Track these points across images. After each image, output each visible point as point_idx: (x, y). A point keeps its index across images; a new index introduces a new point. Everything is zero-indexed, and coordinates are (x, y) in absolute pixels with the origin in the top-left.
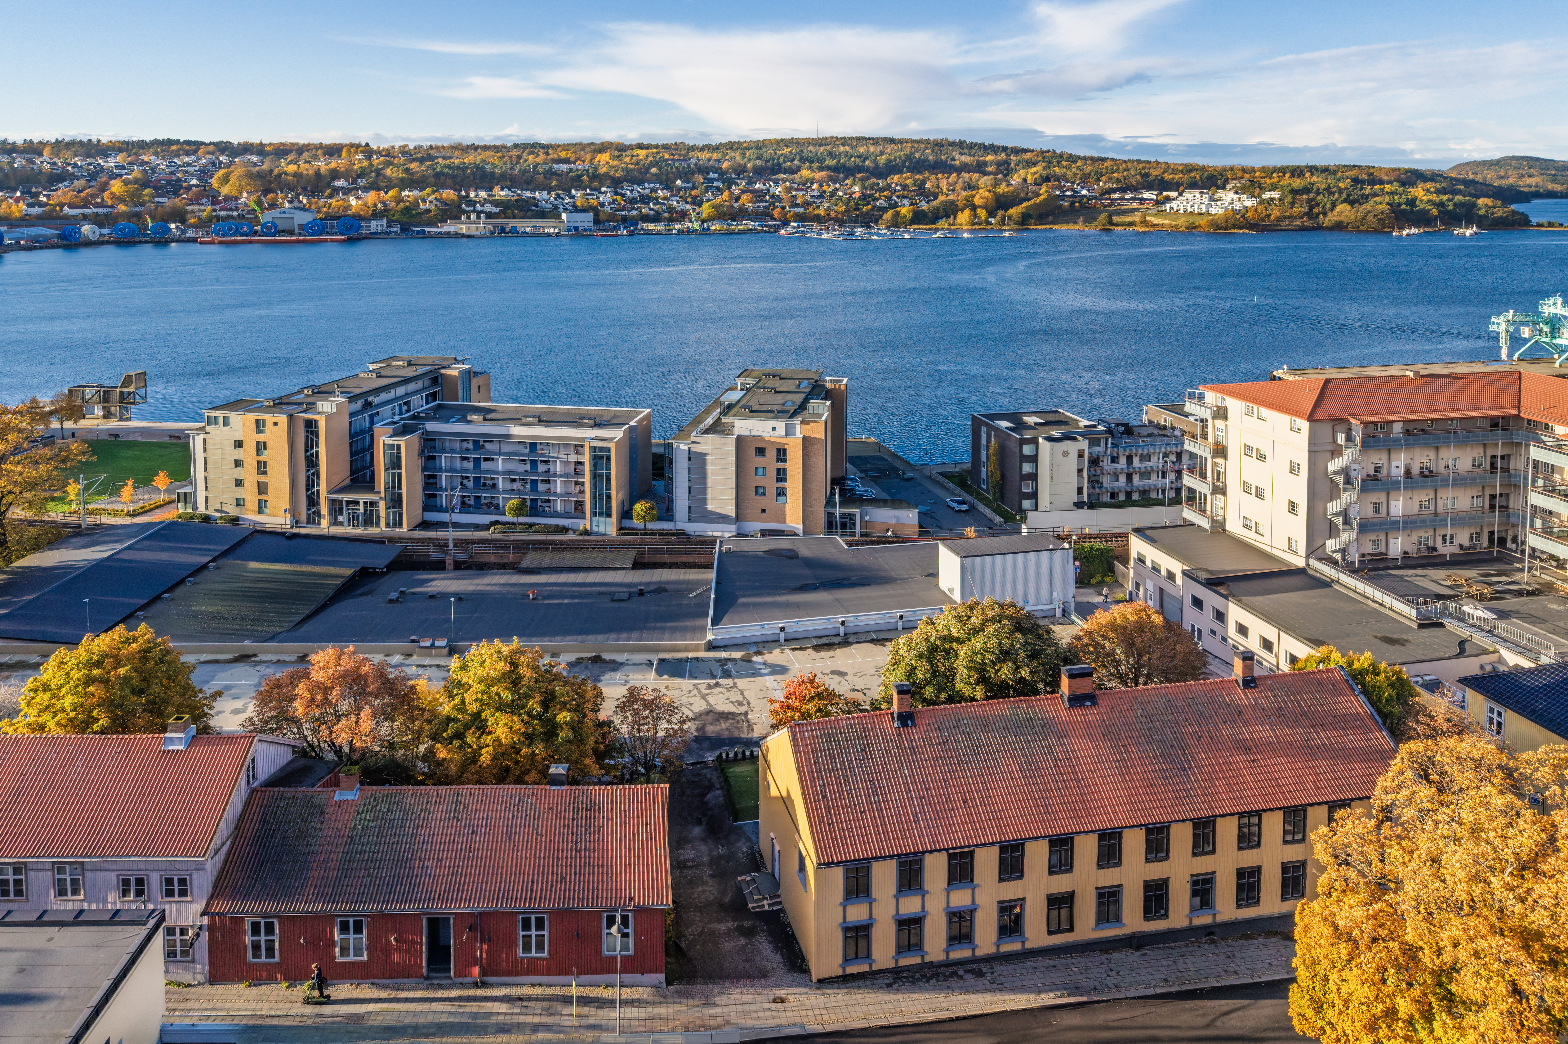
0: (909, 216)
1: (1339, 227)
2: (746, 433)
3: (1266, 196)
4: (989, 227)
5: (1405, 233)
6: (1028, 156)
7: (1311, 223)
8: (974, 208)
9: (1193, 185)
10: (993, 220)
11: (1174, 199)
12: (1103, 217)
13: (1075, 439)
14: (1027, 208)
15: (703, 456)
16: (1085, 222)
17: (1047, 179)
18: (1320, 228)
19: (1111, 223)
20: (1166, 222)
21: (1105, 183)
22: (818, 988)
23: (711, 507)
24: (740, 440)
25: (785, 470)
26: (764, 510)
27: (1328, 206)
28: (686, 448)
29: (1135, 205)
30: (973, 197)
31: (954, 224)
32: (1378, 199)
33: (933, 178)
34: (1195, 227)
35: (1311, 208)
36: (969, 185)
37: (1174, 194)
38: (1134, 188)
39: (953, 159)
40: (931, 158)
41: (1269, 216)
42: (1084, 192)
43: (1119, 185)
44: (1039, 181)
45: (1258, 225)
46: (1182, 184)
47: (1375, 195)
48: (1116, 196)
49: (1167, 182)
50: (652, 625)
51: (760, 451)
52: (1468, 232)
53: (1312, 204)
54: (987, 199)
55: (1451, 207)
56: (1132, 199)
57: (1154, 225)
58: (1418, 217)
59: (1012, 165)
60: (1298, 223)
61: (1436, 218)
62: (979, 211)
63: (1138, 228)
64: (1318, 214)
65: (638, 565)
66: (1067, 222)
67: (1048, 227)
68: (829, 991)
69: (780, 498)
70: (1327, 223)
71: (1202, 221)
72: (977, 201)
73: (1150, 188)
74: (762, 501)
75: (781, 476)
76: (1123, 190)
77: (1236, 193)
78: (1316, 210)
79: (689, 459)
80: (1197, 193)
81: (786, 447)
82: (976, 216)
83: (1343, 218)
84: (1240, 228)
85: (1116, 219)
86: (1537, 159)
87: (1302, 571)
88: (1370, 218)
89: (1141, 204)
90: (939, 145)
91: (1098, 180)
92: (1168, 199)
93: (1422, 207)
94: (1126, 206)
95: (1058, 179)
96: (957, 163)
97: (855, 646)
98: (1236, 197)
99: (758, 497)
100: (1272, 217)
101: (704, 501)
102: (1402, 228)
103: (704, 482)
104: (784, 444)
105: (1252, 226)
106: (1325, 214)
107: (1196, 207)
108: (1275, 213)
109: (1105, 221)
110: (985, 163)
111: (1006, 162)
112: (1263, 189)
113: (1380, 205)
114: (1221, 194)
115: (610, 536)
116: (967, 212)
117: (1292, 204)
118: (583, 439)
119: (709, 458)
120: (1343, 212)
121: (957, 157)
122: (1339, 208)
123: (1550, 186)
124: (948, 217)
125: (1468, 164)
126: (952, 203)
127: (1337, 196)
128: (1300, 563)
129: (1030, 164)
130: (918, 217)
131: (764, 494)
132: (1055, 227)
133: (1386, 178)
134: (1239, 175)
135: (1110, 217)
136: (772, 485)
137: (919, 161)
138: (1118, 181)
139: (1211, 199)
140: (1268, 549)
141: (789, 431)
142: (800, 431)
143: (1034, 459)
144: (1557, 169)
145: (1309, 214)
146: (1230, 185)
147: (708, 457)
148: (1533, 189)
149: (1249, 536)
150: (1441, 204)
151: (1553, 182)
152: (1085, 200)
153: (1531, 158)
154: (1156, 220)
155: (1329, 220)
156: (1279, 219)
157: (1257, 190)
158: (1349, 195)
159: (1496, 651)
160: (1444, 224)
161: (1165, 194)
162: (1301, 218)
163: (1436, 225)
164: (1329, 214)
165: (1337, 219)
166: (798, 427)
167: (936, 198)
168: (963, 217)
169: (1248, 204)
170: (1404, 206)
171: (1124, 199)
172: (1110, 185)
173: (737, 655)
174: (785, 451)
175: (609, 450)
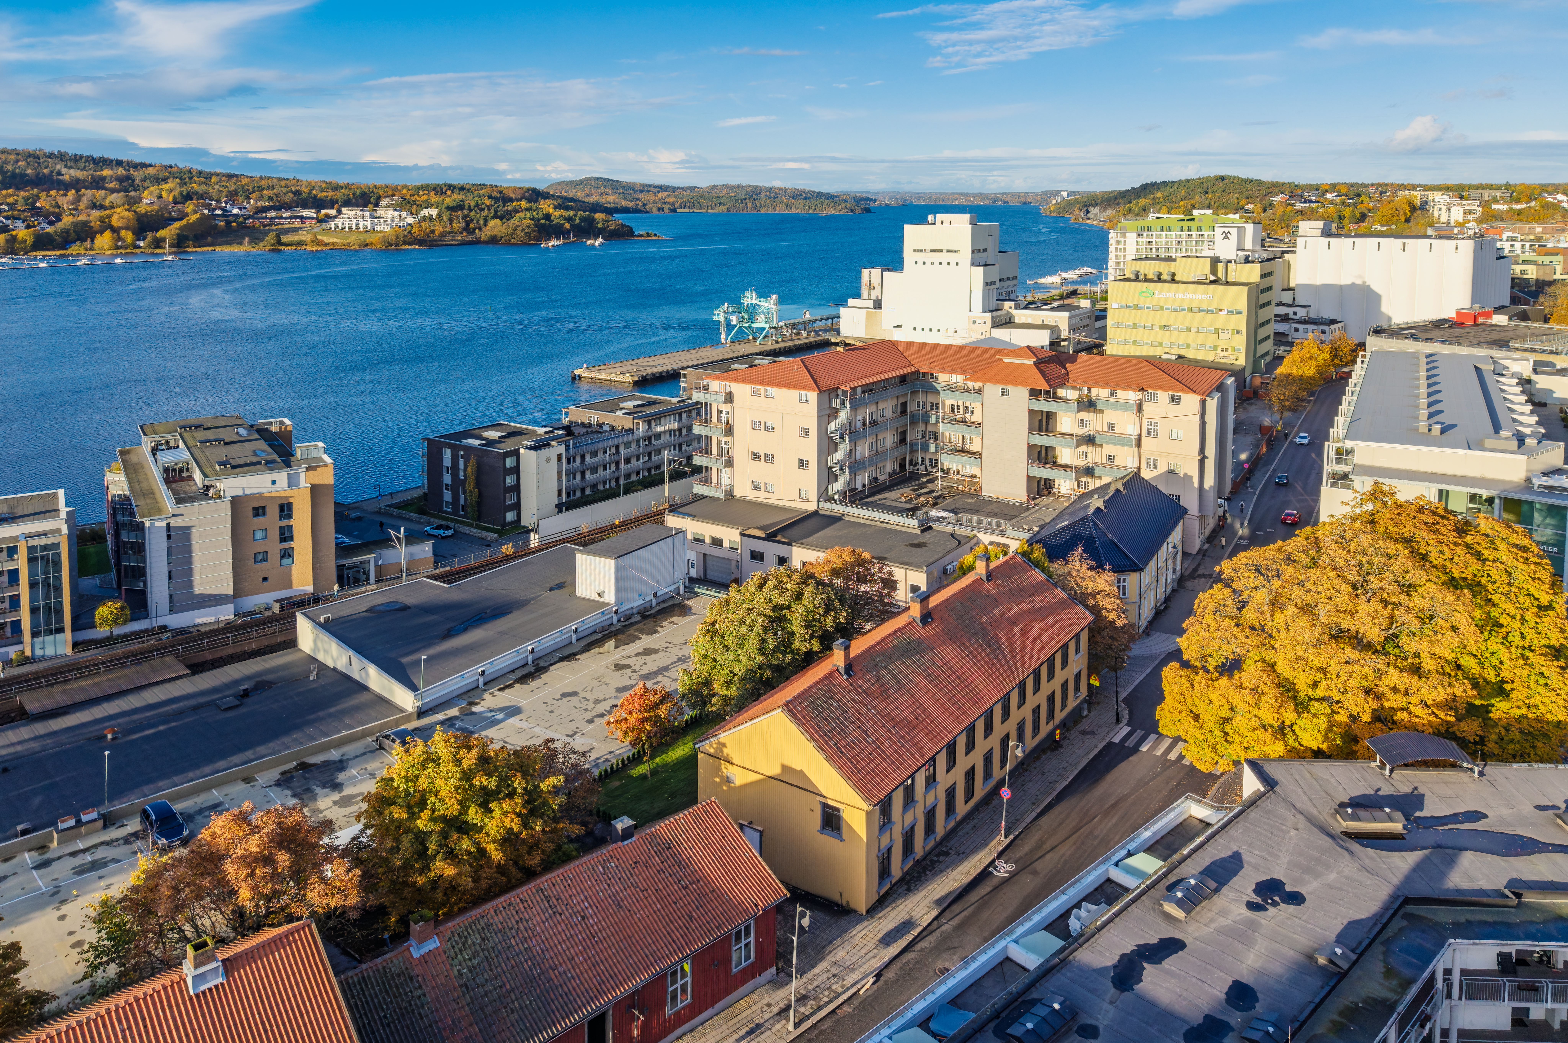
0: (30, 241)
1: (494, 240)
2: (239, 493)
3: (425, 213)
4: (138, 251)
5: (550, 244)
6: (151, 171)
7: (469, 238)
8: (115, 230)
9: (348, 203)
10: (141, 243)
11: (335, 217)
12: (271, 237)
13: (549, 445)
14: (181, 228)
15: (186, 532)
16: (250, 242)
17: (188, 197)
18: (478, 242)
19: (280, 243)
20: (336, 240)
21: (256, 200)
22: (872, 917)
23: (198, 590)
24: (236, 502)
25: (290, 527)
26: (265, 579)
27: (481, 222)
28: (164, 524)
29: (296, 224)
30: (110, 216)
31: (92, 249)
32: (521, 215)
33: (43, 195)
34: (367, 245)
35: (468, 224)
36: (95, 204)
37: (333, 212)
38: (288, 207)
39: (59, 173)
40: (29, 171)
41: (433, 231)
42: (236, 211)
43: (272, 203)
44: (179, 199)
45: (425, 241)
46: (337, 202)
47: (517, 211)
48: (273, 214)
49: (320, 200)
50: (312, 717)
51: (259, 511)
52: (597, 243)
53: (468, 220)
54: (128, 219)
55: (577, 221)
56: (291, 217)
57: (325, 244)
58: (557, 231)
59: (137, 182)
60: (459, 238)
61: (568, 231)
62: (123, 233)
63: (309, 248)
64: (474, 229)
65: (197, 668)
66: (230, 243)
67: (210, 249)
68: (880, 915)
69: (286, 561)
70: (483, 238)
71: (371, 238)
72: (115, 221)
73: (305, 206)
74: (263, 568)
75: (286, 535)
76: (278, 208)
77: (395, 210)
78: (471, 226)
79: (169, 537)
80: (357, 211)
81: (291, 500)
82: (119, 239)
83: (496, 232)
84: (410, 244)
85: (285, 239)
86: (609, 180)
87: (815, 513)
88: (519, 232)
89: (303, 222)
90: (32, 157)
91: (248, 198)
92: (328, 218)
93: (556, 221)
94: (287, 225)
95: (201, 197)
96: (67, 178)
97: (552, 668)
98: (396, 214)
99: (258, 565)
100: (437, 233)
101: (190, 584)
102: (549, 239)
103: (189, 561)
104: (288, 498)
105: (420, 242)
106: (480, 229)
107: (361, 224)
108: (439, 230)
109: (273, 242)
110: (103, 179)
111: (128, 178)
112: (421, 207)
113: (523, 221)
114: (380, 211)
115: (65, 656)
116: (108, 234)
117: (451, 221)
118: (15, 539)
119: (195, 532)
120: (495, 227)
121: (64, 171)
122: (492, 223)
123: (624, 203)
124: (83, 240)
125: (559, 183)
126: (85, 224)
127: (486, 212)
128: (812, 507)
129: (158, 180)
130: (42, 242)
131: (265, 560)
132: (218, 249)
133: (513, 196)
134: (390, 193)
135: (278, 236)
136: (274, 547)
137: (14, 175)
138: (270, 199)
139: (372, 217)
140: (779, 503)
141: (292, 482)
142: (305, 481)
143: (516, 470)
144: (624, 188)
145: (466, 229)
146: (383, 203)
147: (193, 530)
148: (612, 205)
149: (760, 496)
150: (569, 219)
151: (625, 199)
152: (241, 219)
153: (604, 179)
154: (327, 240)
155: (485, 234)
156: (444, 234)
157: (414, 207)
158: (496, 212)
159: (975, 536)
160: (574, 236)
161: (323, 212)
162: (461, 233)
163: (569, 238)
164: (484, 229)
165: (491, 233)
166: (302, 476)
167: (59, 219)
168: (104, 241)
169: (410, 220)
170: (543, 221)
171: (282, 218)
172: (261, 204)
173: (454, 712)
174: (290, 505)
175: (57, 545)
